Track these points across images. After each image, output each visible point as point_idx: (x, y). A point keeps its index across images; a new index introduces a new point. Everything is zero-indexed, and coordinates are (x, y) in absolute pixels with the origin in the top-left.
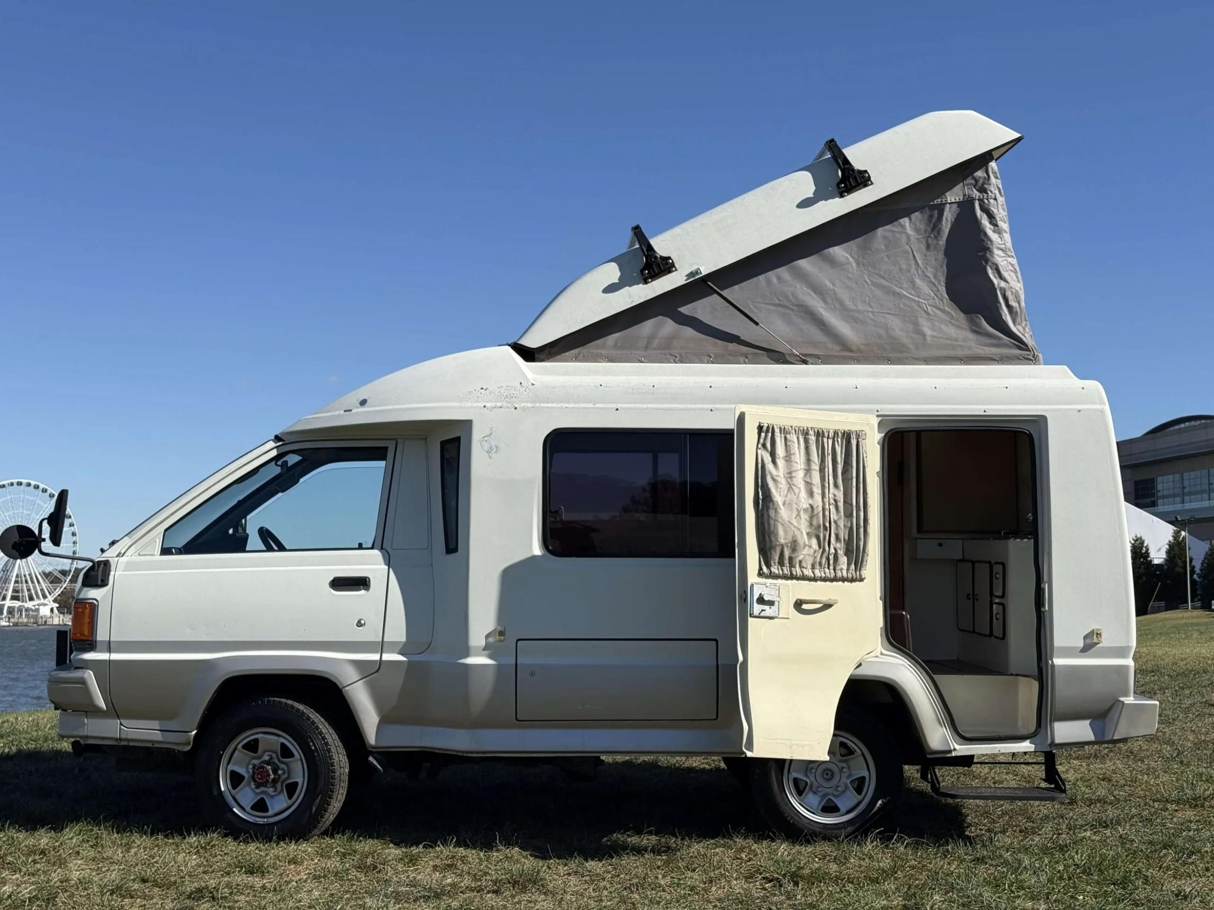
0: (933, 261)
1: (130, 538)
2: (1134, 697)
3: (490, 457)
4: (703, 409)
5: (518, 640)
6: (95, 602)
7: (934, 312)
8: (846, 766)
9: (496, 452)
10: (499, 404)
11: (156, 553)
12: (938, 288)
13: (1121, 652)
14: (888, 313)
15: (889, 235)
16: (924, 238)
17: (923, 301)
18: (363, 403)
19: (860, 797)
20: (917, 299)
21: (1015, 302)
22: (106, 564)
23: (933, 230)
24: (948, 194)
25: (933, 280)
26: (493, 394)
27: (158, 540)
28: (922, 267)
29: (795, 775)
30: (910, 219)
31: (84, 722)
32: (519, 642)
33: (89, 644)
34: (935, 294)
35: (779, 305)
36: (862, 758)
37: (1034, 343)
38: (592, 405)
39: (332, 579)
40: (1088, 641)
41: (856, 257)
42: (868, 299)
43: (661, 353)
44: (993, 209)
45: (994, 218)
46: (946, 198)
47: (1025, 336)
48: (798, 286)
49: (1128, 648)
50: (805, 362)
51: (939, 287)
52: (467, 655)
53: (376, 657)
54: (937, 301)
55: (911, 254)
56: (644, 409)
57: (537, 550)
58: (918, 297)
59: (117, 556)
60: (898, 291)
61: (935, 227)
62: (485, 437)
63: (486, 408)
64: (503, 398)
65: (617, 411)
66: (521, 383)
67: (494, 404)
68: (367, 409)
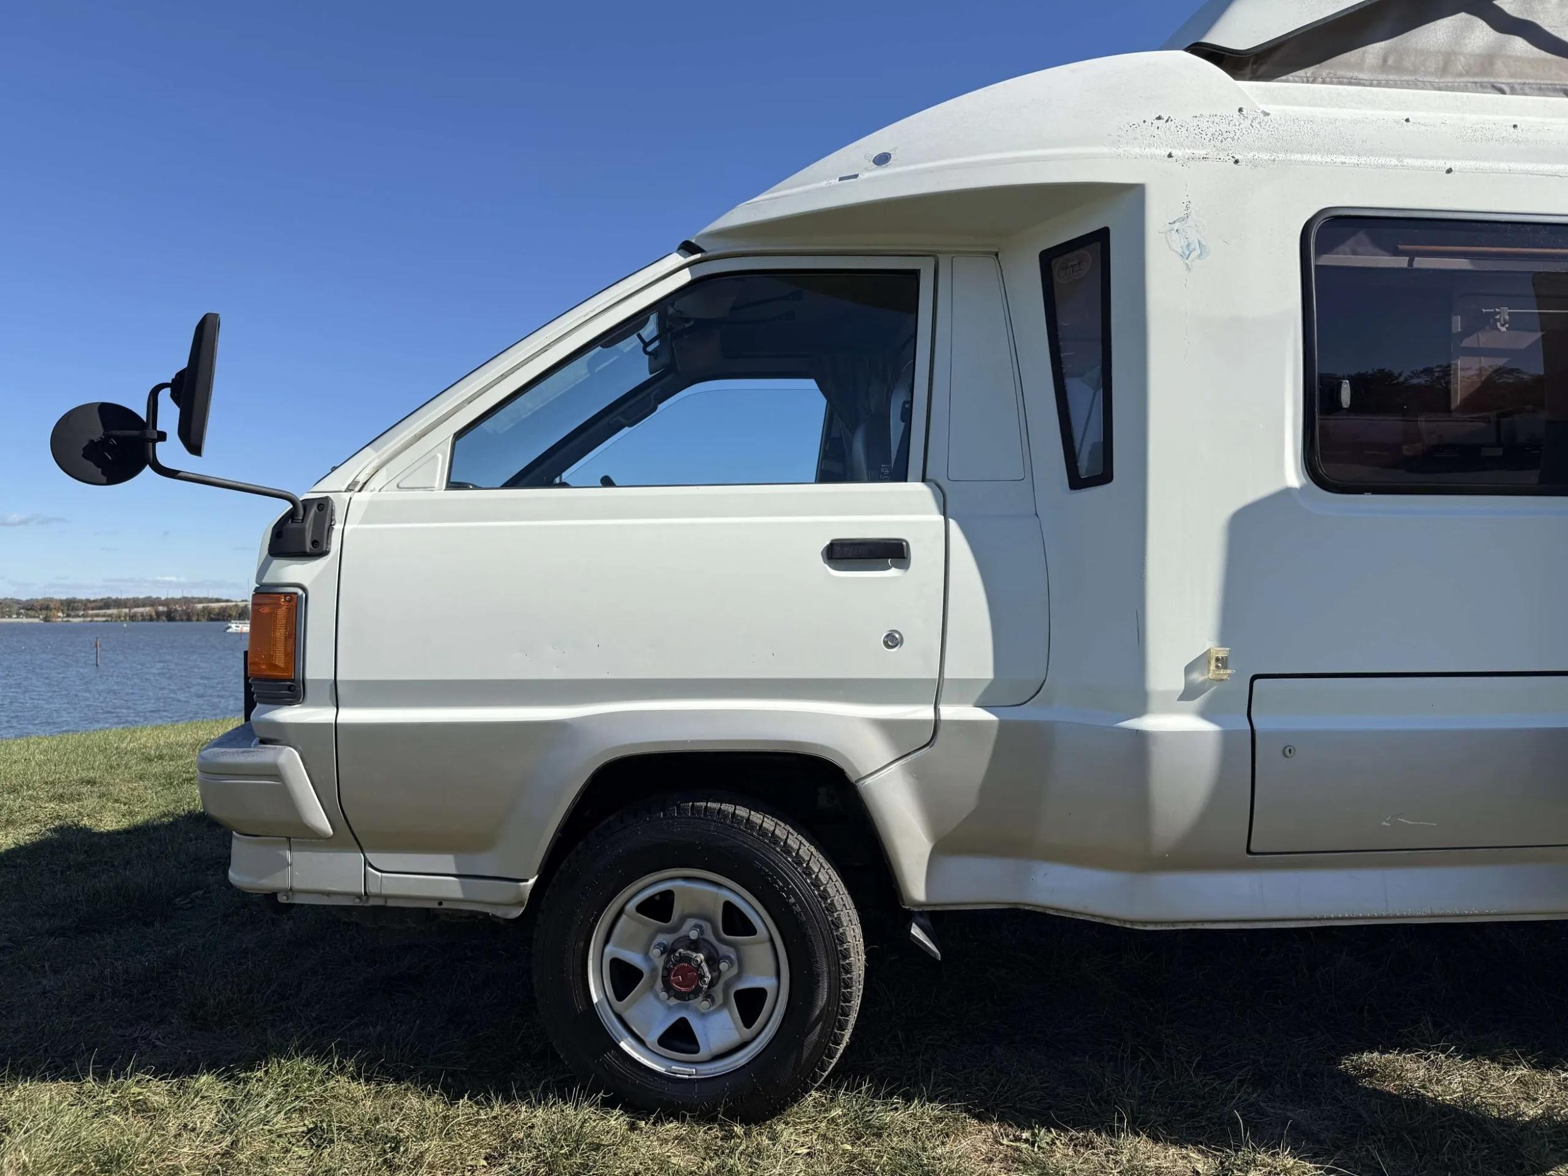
1: (377, 451)
3: (1189, 269)
5: (1254, 677)
6: (300, 592)
9: (1200, 257)
10: (1202, 153)
11: (436, 485)
18: (882, 159)
22: (323, 505)
26: (1184, 130)
27: (440, 456)
31: (285, 859)
32: (1257, 682)
33: (289, 688)
38: (1394, 162)
39: (828, 543)
53: (925, 712)
57: (1293, 476)
59: (348, 490)
62: (1174, 222)
63: (1174, 159)
64: (1207, 140)
65: (1449, 175)
66: (1240, 110)
67: (1189, 151)
68: (899, 169)
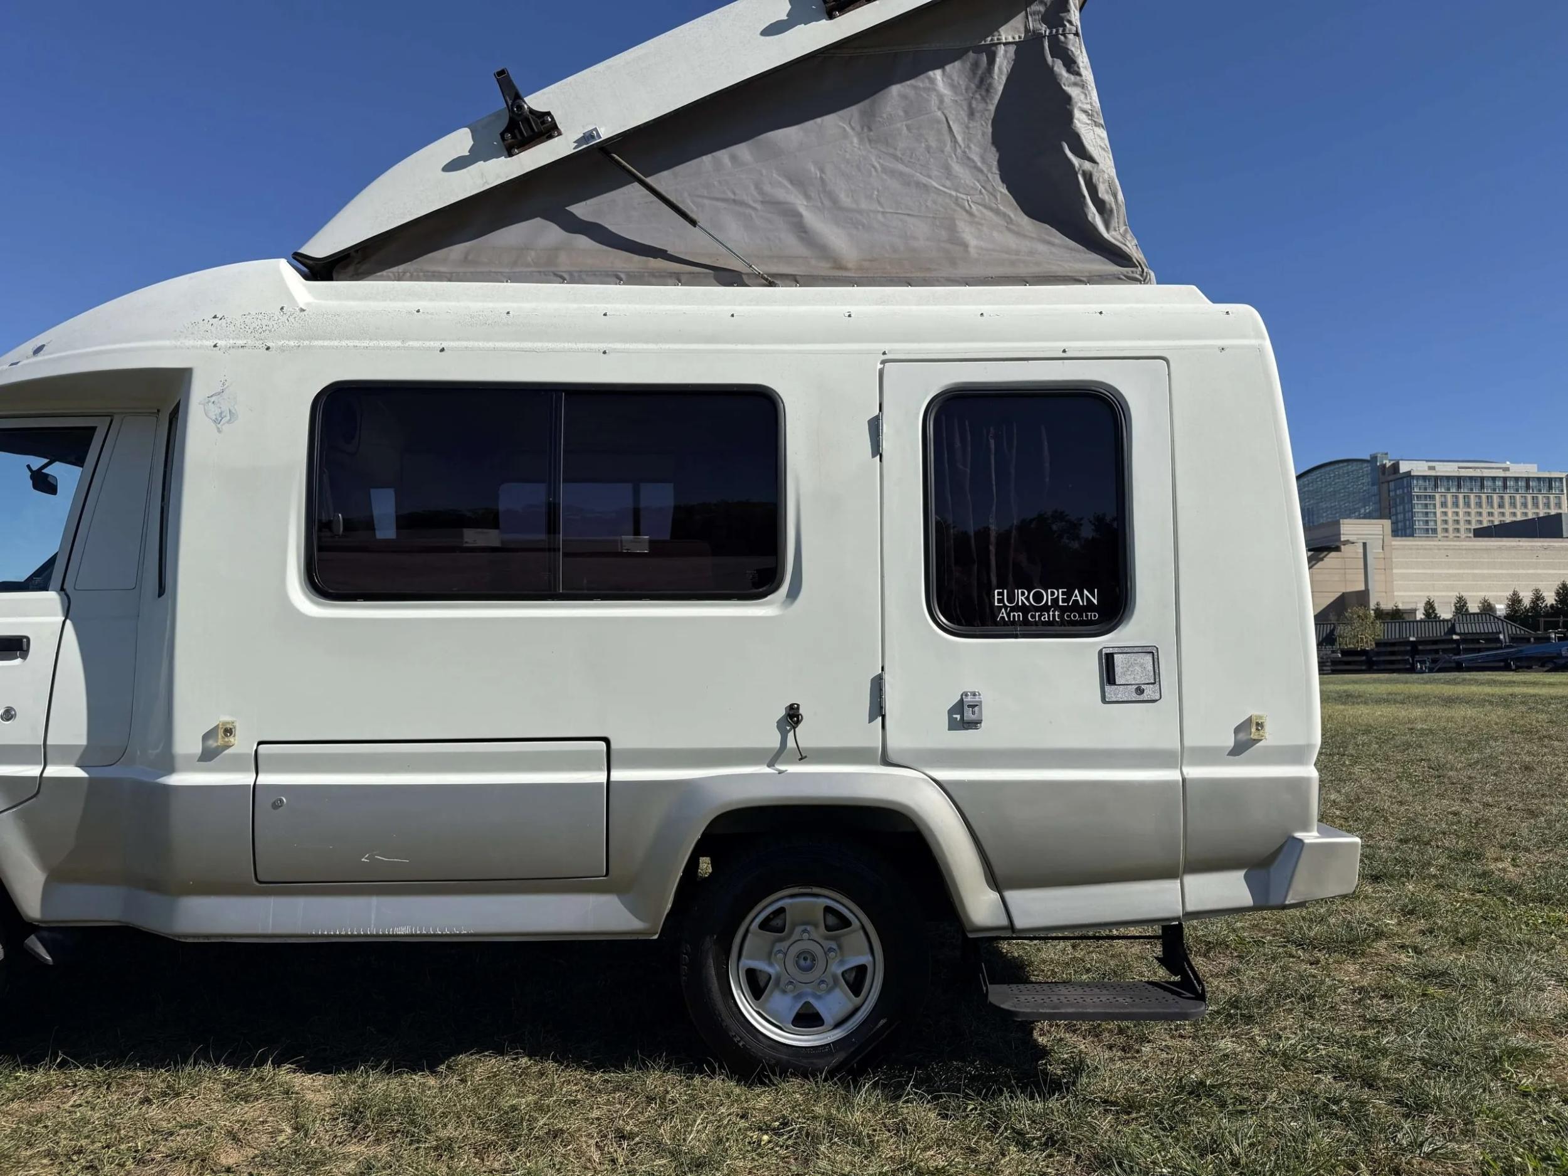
0: (979, 136)
2: (1318, 831)
3: (219, 431)
4: (591, 350)
5: (260, 743)
7: (982, 213)
8: (834, 946)
9: (229, 422)
10: (241, 342)
12: (987, 177)
13: (1295, 755)
14: (908, 215)
15: (911, 93)
16: (965, 99)
17: (964, 197)
18: (38, 351)
19: (858, 1001)
20: (954, 193)
21: (1108, 193)
23: (979, 87)
24: (1002, 30)
25: (979, 164)
26: (233, 326)
28: (963, 146)
29: (747, 963)
30: (944, 72)
32: (260, 747)
34: (982, 187)
35: (734, 201)
36: (861, 933)
37: (1142, 256)
38: (399, 343)
40: (1242, 736)
41: (858, 128)
42: (876, 193)
43: (540, 272)
44: (1073, 49)
45: (1075, 62)
46: (1000, 35)
47: (1125, 245)
48: (764, 172)
49: (1309, 747)
50: (771, 284)
51: (990, 175)
52: (171, 770)
53: (33, 771)
54: (986, 197)
55: (945, 125)
56: (488, 350)
57: (294, 587)
58: (957, 190)
60: (924, 182)
61: (983, 83)
62: (212, 396)
63: (218, 348)
64: (249, 331)
65: (442, 353)
66: (282, 308)
67: (232, 342)
68: (46, 357)
